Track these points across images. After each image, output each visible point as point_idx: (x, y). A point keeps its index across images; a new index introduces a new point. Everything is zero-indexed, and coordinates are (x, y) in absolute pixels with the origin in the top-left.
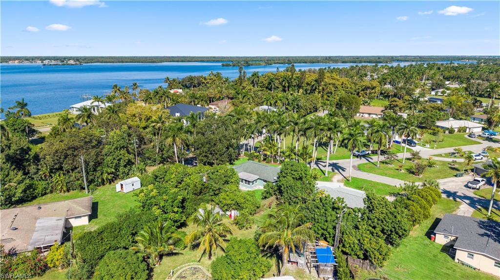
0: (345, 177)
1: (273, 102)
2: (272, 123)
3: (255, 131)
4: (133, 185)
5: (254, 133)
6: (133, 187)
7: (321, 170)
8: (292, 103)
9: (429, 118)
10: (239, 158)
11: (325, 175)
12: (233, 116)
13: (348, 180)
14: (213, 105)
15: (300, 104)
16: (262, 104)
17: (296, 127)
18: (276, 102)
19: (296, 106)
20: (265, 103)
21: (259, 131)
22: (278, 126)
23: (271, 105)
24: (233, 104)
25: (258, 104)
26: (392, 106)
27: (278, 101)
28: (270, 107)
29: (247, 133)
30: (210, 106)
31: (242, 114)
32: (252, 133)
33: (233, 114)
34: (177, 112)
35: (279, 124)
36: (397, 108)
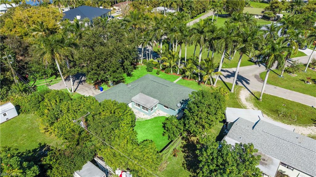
0: (252, 94)
1: (168, 4)
2: (172, 30)
3: (153, 39)
4: (5, 115)
5: (152, 41)
6: (6, 117)
7: (224, 82)
8: (186, 5)
9: (310, 19)
10: (138, 66)
11: (230, 90)
12: (129, 22)
13: (258, 99)
14: (117, 6)
15: (192, 6)
16: (158, 5)
17: (202, 36)
18: (172, 3)
19: (189, 7)
20: (162, 4)
21: (157, 39)
22: (180, 34)
23: (167, 6)
24: (133, 6)
25: (155, 6)
26: (274, 7)
27: (174, 3)
28: (166, 8)
29: (145, 41)
30: (114, 7)
31: (139, 19)
32: (151, 40)
33: (128, 18)
34: (78, 15)
35: (181, 31)
36: (278, 10)
